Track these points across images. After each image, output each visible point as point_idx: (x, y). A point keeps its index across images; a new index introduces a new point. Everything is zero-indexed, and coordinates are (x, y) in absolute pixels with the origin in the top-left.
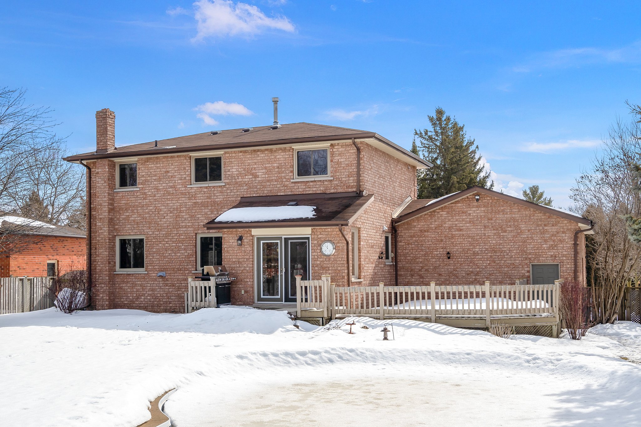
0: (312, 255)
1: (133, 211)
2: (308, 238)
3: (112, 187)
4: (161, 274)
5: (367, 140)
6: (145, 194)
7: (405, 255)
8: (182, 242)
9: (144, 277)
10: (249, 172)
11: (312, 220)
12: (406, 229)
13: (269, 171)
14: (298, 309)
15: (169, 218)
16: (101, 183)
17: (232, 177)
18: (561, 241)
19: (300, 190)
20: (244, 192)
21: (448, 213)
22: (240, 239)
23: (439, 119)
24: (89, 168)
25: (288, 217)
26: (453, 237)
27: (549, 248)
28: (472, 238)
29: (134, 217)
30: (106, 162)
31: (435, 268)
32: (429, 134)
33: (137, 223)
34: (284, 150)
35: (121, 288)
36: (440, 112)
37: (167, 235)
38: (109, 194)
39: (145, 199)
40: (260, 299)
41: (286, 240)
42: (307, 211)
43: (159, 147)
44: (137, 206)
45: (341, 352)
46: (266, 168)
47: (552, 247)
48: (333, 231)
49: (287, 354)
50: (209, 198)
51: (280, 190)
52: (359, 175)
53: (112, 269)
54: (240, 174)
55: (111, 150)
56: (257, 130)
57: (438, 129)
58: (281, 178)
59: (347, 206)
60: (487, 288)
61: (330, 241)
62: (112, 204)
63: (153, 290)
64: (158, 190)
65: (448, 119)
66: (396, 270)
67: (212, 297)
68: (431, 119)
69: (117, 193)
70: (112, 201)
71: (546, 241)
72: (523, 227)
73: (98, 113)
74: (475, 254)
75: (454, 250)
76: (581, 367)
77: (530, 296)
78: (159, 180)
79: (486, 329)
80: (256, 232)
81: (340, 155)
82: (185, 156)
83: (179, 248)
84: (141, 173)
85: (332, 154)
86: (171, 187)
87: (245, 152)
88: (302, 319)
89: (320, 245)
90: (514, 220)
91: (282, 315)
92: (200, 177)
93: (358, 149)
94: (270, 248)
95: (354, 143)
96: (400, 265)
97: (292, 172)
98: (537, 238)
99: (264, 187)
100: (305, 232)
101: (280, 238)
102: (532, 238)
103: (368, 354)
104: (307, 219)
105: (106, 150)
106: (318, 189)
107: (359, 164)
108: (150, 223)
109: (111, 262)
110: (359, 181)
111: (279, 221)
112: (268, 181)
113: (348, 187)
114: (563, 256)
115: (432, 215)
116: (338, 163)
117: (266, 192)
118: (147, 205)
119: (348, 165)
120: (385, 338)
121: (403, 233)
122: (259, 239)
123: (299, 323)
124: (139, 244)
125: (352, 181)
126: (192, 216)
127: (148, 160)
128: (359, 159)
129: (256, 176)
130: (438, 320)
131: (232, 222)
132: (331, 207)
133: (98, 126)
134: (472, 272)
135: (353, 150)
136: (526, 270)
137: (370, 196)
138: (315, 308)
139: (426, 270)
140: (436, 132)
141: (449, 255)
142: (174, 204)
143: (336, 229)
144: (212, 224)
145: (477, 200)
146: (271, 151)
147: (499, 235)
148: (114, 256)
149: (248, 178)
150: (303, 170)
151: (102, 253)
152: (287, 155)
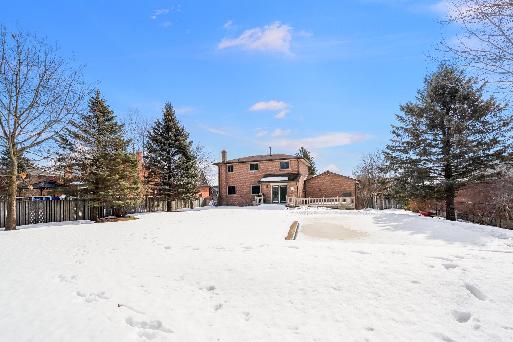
0: (287, 190)
1: (232, 179)
2: (286, 186)
3: (226, 172)
4: (241, 196)
5: (300, 159)
6: (236, 174)
7: (308, 191)
8: (247, 187)
9: (236, 197)
10: (266, 168)
11: (288, 181)
12: (308, 183)
13: (272, 167)
14: (287, 204)
15: (243, 180)
16: (223, 171)
17: (262, 169)
18: (352, 186)
19: (281, 173)
20: (265, 173)
21: (320, 179)
22: (267, 186)
23: (302, 150)
24: (219, 167)
25: (281, 180)
26: (321, 185)
27: (348, 188)
28: (327, 185)
29: (233, 180)
30: (225, 165)
31: (316, 194)
32: (299, 154)
33: (234, 182)
34: (277, 162)
35: (229, 200)
36: (302, 148)
37: (242, 185)
38: (226, 174)
39: (236, 175)
40: (272, 202)
41: (280, 186)
42: (286, 179)
43: (240, 161)
44: (234, 177)
45: (313, 212)
46: (271, 167)
47: (349, 188)
48: (294, 184)
49: (302, 212)
50: (255, 175)
51: (276, 173)
52: (298, 169)
53: (227, 195)
54: (264, 168)
55: (226, 162)
56: (266, 156)
57: (302, 153)
58: (276, 169)
59: (296, 177)
60: (338, 198)
61: (293, 186)
62: (226, 177)
63: (238, 201)
64: (240, 173)
65: (305, 150)
66: (305, 195)
67: (262, 201)
68: (300, 150)
69: (228, 173)
70: (226, 176)
71: (347, 186)
72: (341, 182)
73: (222, 151)
74: (328, 190)
75: (322, 189)
76: (373, 213)
77: (345, 201)
78: (240, 170)
79: (338, 209)
80: (272, 184)
81: (293, 163)
82: (248, 163)
83: (246, 189)
84: (235, 168)
85: (291, 163)
86: (244, 172)
87: (265, 162)
88: (288, 207)
89: (290, 188)
90: (338, 181)
91: (283, 206)
92: (252, 169)
93: (298, 162)
94: (275, 188)
95: (297, 160)
96: (306, 193)
97: (279, 168)
98: (345, 185)
99: (271, 172)
100: (286, 184)
101: (278, 186)
102: (344, 185)
103: (319, 212)
104: (286, 181)
105: (225, 162)
106: (287, 172)
107: (298, 166)
108: (237, 182)
109: (226, 193)
110: (298, 170)
111: (279, 181)
112: (272, 170)
113: (295, 172)
114: (352, 190)
115: (315, 179)
116: (292, 165)
117: (271, 173)
118: (237, 177)
119: (295, 166)
120: (318, 210)
121: (307, 184)
122: (272, 186)
123: (288, 208)
124: (234, 188)
125: (296, 170)
126: (250, 180)
127: (237, 164)
128: (298, 164)
129: (268, 169)
130: (325, 207)
131: (265, 182)
132: (292, 177)
133: (222, 155)
134: (327, 195)
135: (297, 162)
136: (342, 194)
137: (301, 174)
138: (291, 204)
139: (314, 195)
140: (301, 154)
141: (320, 190)
142: (245, 177)
143: (295, 183)
144: (259, 182)
145: (328, 175)
146: (273, 162)
147: (334, 185)
148: (227, 191)
149: (266, 169)
150: (282, 167)
151: (224, 190)
152: (277, 163)
